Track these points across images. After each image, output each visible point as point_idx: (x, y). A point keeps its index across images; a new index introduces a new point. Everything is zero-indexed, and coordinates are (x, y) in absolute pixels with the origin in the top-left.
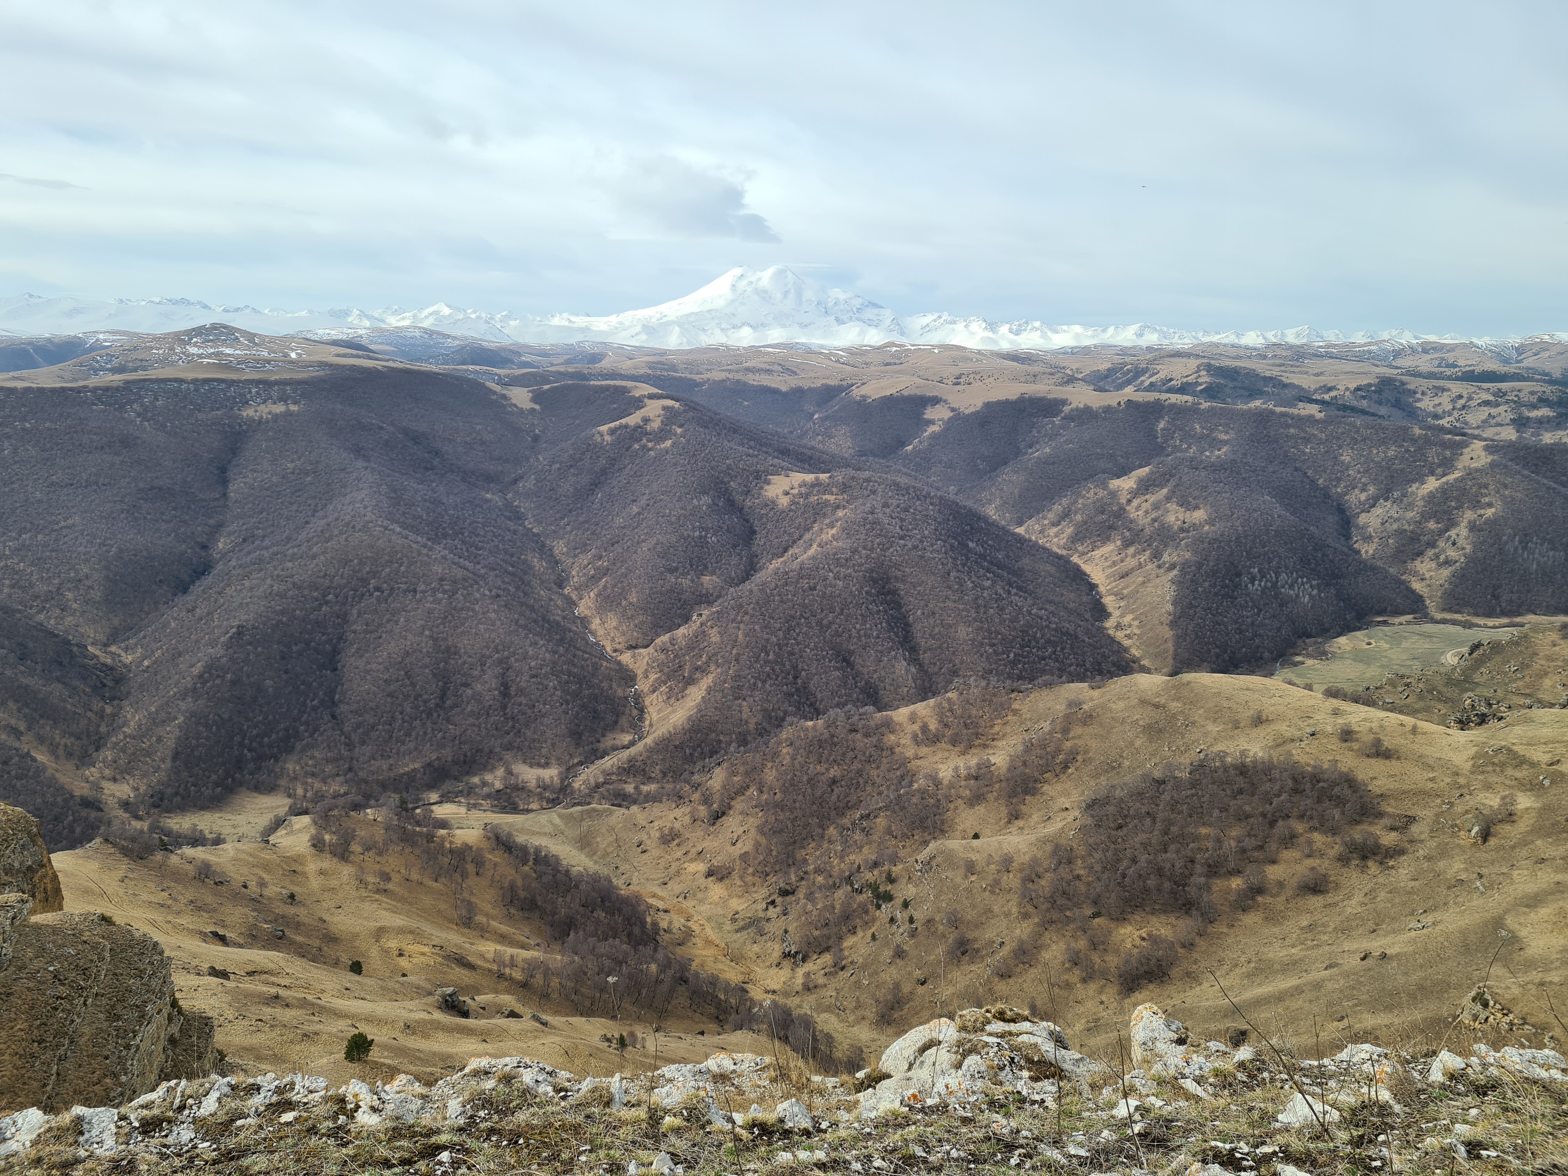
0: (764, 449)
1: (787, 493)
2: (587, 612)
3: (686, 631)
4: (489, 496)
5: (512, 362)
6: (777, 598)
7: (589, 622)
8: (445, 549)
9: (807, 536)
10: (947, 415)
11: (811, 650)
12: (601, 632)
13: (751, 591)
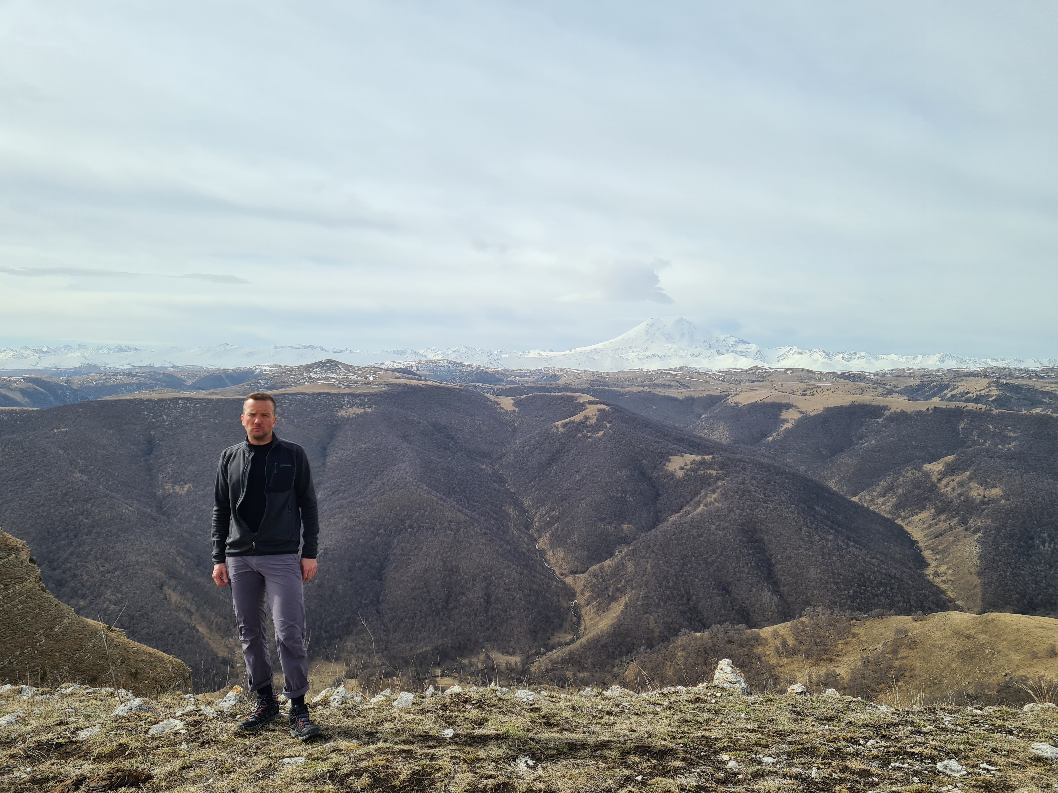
0: (667, 438)
1: (681, 468)
2: (544, 547)
3: (610, 563)
4: (483, 467)
5: (502, 381)
6: (675, 542)
7: (545, 554)
8: (454, 501)
9: (696, 499)
10: (797, 416)
11: (700, 580)
12: (553, 561)
13: (656, 536)
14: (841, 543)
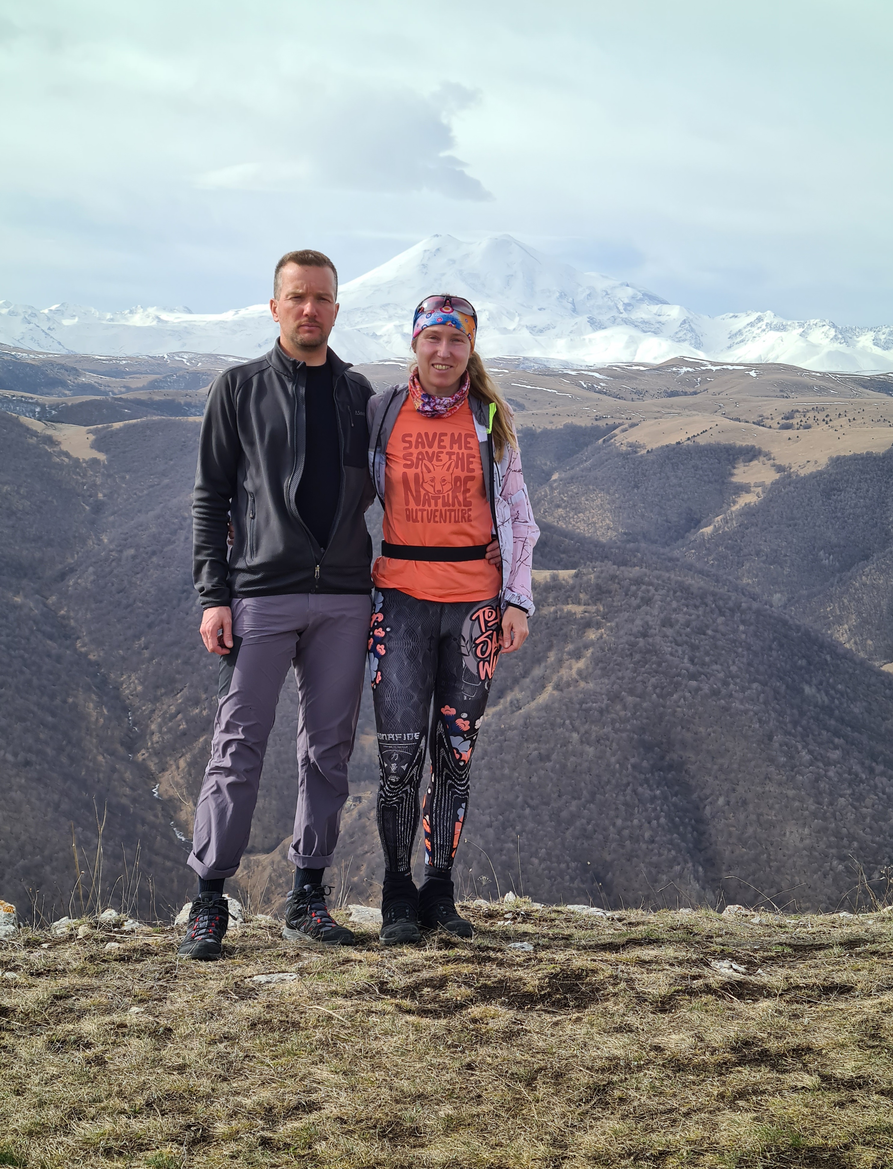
2: (172, 793)
4: (18, 600)
5: (64, 384)
7: (177, 809)
9: (537, 672)
10: (770, 476)
14: (857, 768)
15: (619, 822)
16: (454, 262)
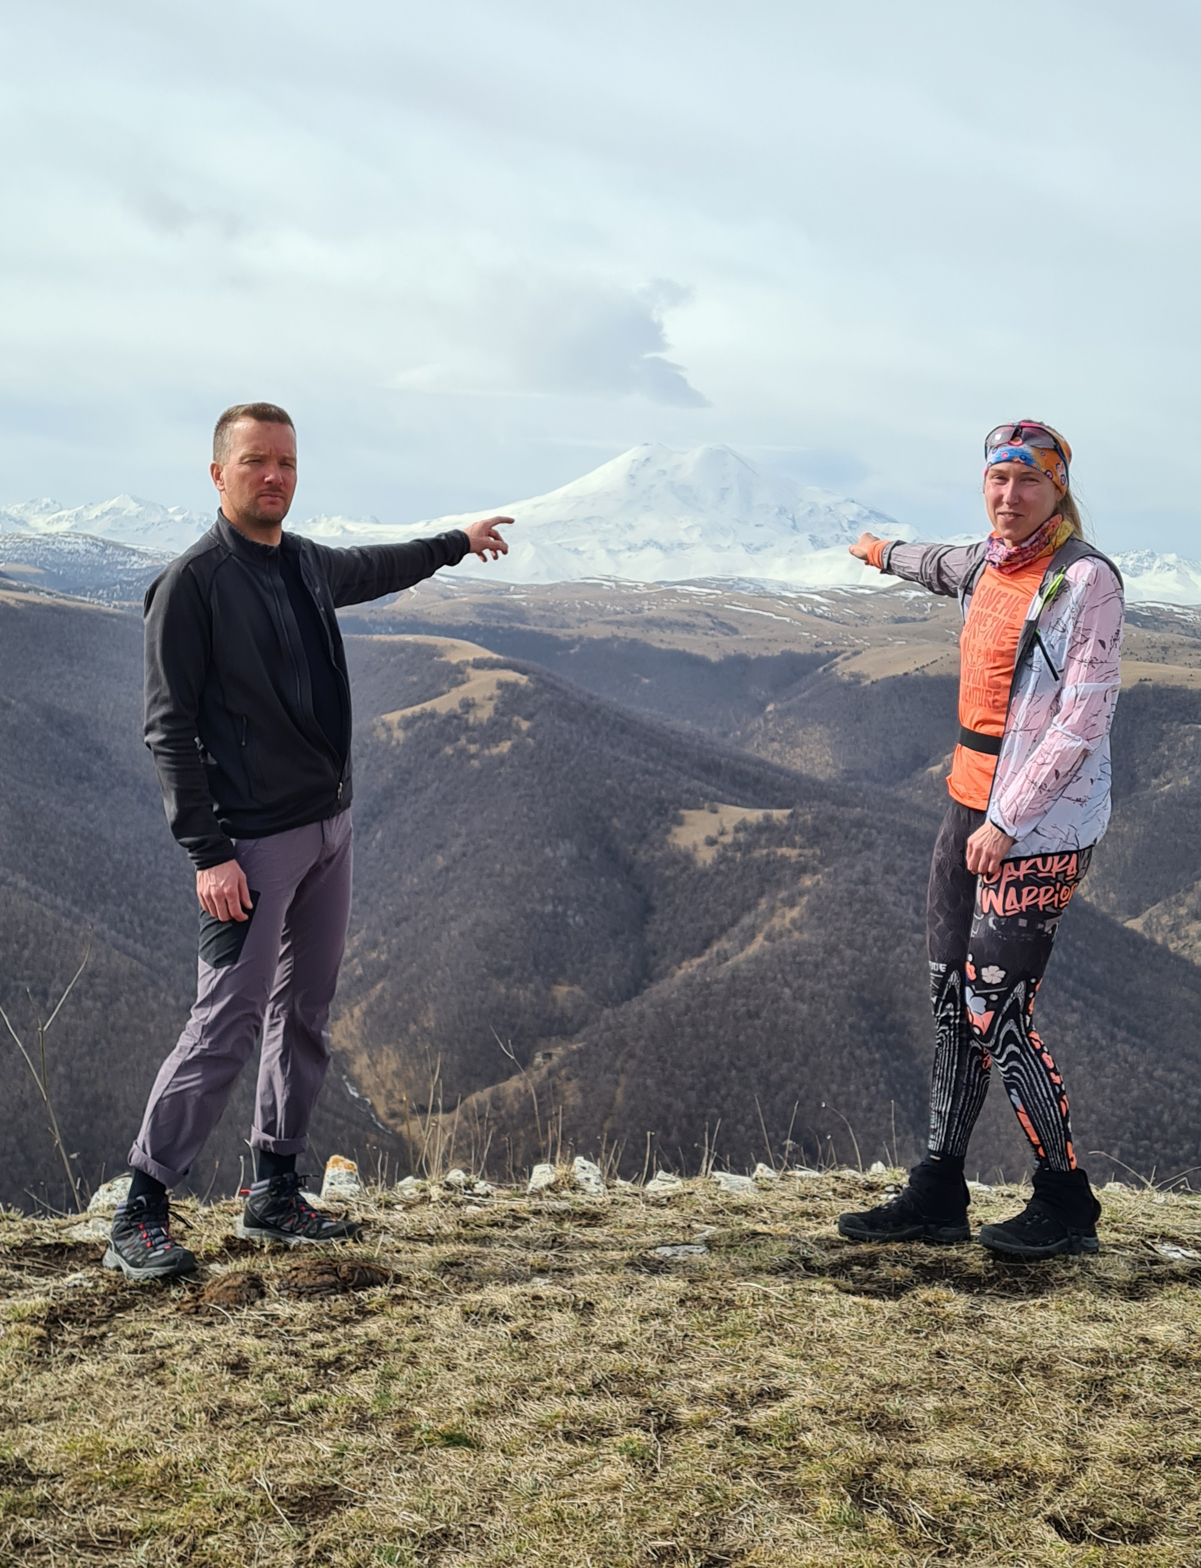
0: (675, 762)
1: (712, 842)
2: (347, 1044)
3: (520, 1084)
6: (688, 1030)
7: (350, 1062)
8: (102, 920)
9: (747, 920)
12: (369, 1080)
13: (641, 1016)
14: (1096, 1033)
15: (834, 1087)
16: (664, 472)
